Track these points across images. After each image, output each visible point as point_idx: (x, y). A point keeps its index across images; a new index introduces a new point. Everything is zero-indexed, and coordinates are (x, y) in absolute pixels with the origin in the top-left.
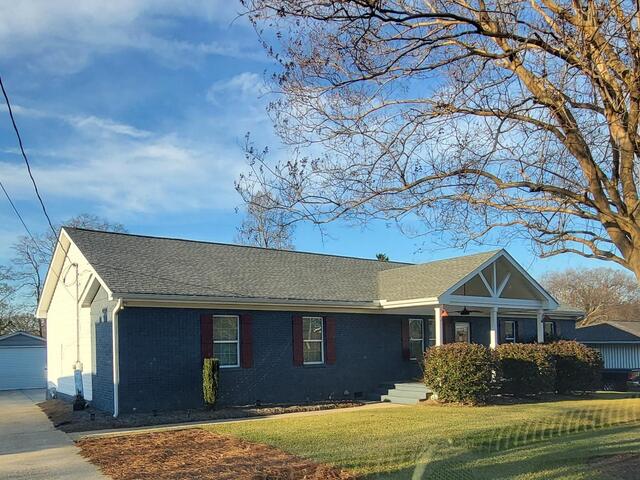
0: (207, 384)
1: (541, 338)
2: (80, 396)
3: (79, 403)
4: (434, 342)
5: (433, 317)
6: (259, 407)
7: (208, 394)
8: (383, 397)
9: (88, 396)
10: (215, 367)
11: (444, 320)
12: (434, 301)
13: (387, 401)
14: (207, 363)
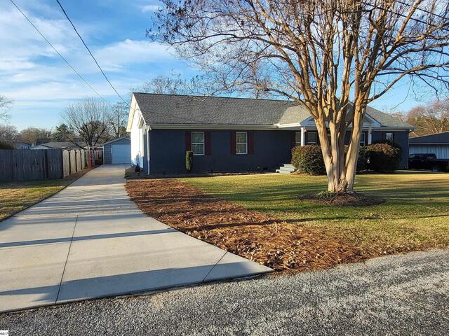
0: (187, 162)
1: (370, 142)
2: (138, 166)
3: (137, 168)
4: (300, 144)
5: (300, 131)
6: (212, 173)
7: (188, 166)
8: (277, 170)
9: (141, 166)
10: (191, 155)
11: (306, 133)
12: (297, 124)
13: (278, 172)
14: (188, 153)
